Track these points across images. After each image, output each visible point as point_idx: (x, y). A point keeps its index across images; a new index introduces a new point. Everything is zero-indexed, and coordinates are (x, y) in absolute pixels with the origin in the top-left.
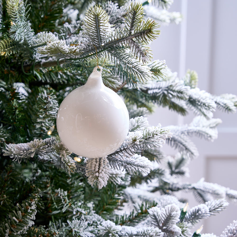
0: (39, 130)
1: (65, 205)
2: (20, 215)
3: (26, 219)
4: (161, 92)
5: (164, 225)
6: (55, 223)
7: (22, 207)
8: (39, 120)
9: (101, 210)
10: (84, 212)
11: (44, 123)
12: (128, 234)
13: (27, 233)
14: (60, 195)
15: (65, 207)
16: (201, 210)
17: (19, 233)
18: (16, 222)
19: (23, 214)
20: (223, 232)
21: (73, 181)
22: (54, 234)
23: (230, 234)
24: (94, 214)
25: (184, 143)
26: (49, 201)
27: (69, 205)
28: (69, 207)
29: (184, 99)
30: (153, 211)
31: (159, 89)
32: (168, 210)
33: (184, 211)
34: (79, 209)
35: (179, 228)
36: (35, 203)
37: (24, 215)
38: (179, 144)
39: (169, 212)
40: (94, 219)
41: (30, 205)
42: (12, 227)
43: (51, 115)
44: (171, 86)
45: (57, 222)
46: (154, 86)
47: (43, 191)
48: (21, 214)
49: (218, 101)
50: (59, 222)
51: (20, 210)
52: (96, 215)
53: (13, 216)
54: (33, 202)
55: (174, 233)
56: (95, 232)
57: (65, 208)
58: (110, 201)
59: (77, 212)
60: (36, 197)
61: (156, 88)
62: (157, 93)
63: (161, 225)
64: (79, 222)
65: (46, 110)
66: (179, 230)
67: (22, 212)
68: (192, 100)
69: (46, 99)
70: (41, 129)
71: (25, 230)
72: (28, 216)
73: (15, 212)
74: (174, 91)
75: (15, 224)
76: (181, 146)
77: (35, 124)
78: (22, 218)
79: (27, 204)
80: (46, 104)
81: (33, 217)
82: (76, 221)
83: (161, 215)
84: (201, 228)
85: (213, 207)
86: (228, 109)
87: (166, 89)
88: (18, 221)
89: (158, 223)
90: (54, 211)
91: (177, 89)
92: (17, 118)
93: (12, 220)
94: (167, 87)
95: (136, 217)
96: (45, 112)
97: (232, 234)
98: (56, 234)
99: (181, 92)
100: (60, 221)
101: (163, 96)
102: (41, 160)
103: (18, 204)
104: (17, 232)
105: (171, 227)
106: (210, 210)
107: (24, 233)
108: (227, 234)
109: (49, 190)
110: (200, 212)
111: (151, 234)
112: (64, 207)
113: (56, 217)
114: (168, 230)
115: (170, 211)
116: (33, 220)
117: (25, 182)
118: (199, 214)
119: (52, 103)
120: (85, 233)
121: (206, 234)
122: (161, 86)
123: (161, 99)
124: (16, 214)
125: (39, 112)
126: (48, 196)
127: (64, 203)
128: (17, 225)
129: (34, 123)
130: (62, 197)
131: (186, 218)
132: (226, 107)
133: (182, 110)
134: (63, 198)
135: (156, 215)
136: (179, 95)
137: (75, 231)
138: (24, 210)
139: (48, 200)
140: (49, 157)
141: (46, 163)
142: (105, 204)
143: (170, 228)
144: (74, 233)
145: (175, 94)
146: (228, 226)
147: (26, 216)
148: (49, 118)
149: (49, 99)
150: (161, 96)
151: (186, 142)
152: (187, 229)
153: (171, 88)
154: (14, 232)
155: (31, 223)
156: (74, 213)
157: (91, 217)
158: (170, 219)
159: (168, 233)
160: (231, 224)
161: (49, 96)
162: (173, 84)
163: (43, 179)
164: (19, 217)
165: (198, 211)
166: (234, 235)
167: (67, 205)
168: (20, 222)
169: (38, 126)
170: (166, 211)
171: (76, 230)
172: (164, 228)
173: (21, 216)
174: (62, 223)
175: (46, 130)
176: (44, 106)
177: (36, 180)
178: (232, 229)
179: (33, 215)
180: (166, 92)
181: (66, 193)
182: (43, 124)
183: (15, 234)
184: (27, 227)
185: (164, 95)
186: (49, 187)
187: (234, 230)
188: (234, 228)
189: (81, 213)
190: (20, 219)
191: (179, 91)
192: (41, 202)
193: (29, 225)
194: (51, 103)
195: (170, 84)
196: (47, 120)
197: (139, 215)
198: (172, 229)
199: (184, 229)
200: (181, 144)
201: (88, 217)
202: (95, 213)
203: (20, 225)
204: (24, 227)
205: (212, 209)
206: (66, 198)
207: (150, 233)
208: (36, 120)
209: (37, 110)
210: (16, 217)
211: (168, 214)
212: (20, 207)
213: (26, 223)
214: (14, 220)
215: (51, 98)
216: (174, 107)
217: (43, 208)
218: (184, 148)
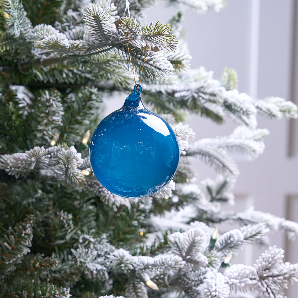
0: (41, 140)
1: (69, 231)
2: (12, 241)
3: (20, 246)
4: (190, 95)
5: (188, 253)
6: (60, 254)
7: (16, 232)
8: (40, 128)
9: (116, 240)
10: (92, 240)
11: (46, 131)
12: (143, 264)
13: (21, 262)
14: (63, 219)
15: (70, 233)
16: (234, 237)
17: (11, 262)
18: (7, 249)
19: (17, 239)
20: (257, 261)
21: (81, 205)
22: (53, 264)
23: (264, 263)
24: (105, 243)
25: (222, 159)
26: (51, 228)
27: (74, 231)
28: (75, 233)
29: (218, 102)
30: (174, 238)
31: (188, 91)
32: (192, 234)
33: (214, 238)
34: (87, 237)
35: (205, 257)
36: (31, 226)
37: (18, 241)
38: (215, 160)
39: (192, 238)
40: (105, 250)
41: (25, 228)
42: (4, 255)
43: (54, 120)
44: (202, 87)
45: (62, 254)
46: (182, 87)
47: (43, 215)
48: (13, 239)
49: (260, 106)
50: (63, 253)
51: (12, 234)
52: (109, 245)
53: (4, 242)
54: (28, 225)
55: (199, 263)
56: (107, 264)
57: (69, 235)
58: (127, 229)
59: (85, 240)
60: (32, 218)
61: (185, 90)
62: (184, 96)
63: (184, 254)
64: (85, 250)
65: (48, 114)
66: (205, 260)
67: (14, 237)
68: (227, 104)
69: (48, 101)
70: (43, 138)
71: (18, 258)
72: (22, 242)
73: (6, 236)
74: (205, 93)
75: (7, 252)
76: (218, 162)
77: (35, 132)
78: (16, 244)
79: (20, 227)
80: (47, 107)
81: (28, 243)
82: (81, 250)
83: (183, 242)
84: (229, 256)
85: (249, 233)
86: (272, 115)
87: (197, 91)
88: (10, 248)
89: (181, 253)
90: (58, 240)
91: (209, 91)
92: (13, 124)
93: (4, 247)
94: (198, 89)
95: (158, 248)
96: (47, 117)
97: (267, 263)
98: (56, 263)
99: (214, 95)
100: (65, 252)
101: (192, 100)
102: (43, 176)
103: (10, 228)
104: (9, 261)
105: (196, 256)
106: (246, 237)
107: (18, 262)
108: (261, 263)
109: (52, 214)
110: (232, 239)
111: (170, 263)
112: (68, 233)
113: (61, 248)
114: (192, 260)
115: (194, 236)
116: (29, 247)
117: (22, 205)
118: (231, 242)
119: (55, 106)
120: (93, 264)
121: (238, 265)
122: (190, 88)
123: (190, 103)
124: (7, 239)
125: (40, 117)
126: (50, 221)
127: (68, 228)
128: (10, 253)
129: (33, 131)
130: (65, 221)
131: (216, 247)
132: (269, 113)
133: (217, 118)
134: (67, 223)
135: (178, 241)
136: (212, 98)
137: (81, 262)
138: (18, 235)
139: (50, 226)
140: (53, 172)
141: (49, 180)
142: (121, 233)
143: (194, 257)
144: (79, 264)
145: (206, 97)
146: (263, 254)
147: (20, 242)
148: (53, 126)
149: (51, 101)
150: (190, 100)
151: (223, 157)
152: (216, 259)
153: (202, 90)
154: (5, 261)
155: (26, 251)
156: (81, 241)
157: (102, 247)
158: (194, 246)
159: (193, 264)
160: (266, 251)
161: (51, 97)
162: (205, 85)
163: (45, 201)
164: (12, 243)
165: (230, 237)
166: (269, 264)
167: (72, 231)
168: (13, 249)
169: (39, 135)
170: (188, 236)
171: (82, 260)
172: (188, 257)
173: (14, 241)
174: (67, 255)
175: (49, 140)
176: (46, 110)
177: (36, 203)
178: (267, 256)
179: (28, 241)
180: (196, 95)
181: (70, 216)
182: (45, 133)
183: (7, 263)
184: (21, 255)
185: (194, 99)
186: (51, 210)
187: (269, 257)
188: (270, 255)
189: (90, 242)
190: (13, 245)
191: (211, 93)
192: (41, 228)
193: (23, 252)
194: (53, 106)
195: (201, 85)
196: (50, 128)
197: (163, 245)
198: (196, 258)
199: (213, 259)
200: (218, 160)
201: (98, 246)
202: (107, 242)
203: (13, 253)
204: (17, 255)
205: (249, 235)
206: (71, 222)
207: (168, 262)
208: (37, 127)
209: (37, 115)
210: (8, 243)
211: (192, 240)
212: (13, 230)
213: (20, 251)
214: (6, 246)
215: (54, 100)
216: (207, 113)
217: (43, 235)
218: (221, 165)
